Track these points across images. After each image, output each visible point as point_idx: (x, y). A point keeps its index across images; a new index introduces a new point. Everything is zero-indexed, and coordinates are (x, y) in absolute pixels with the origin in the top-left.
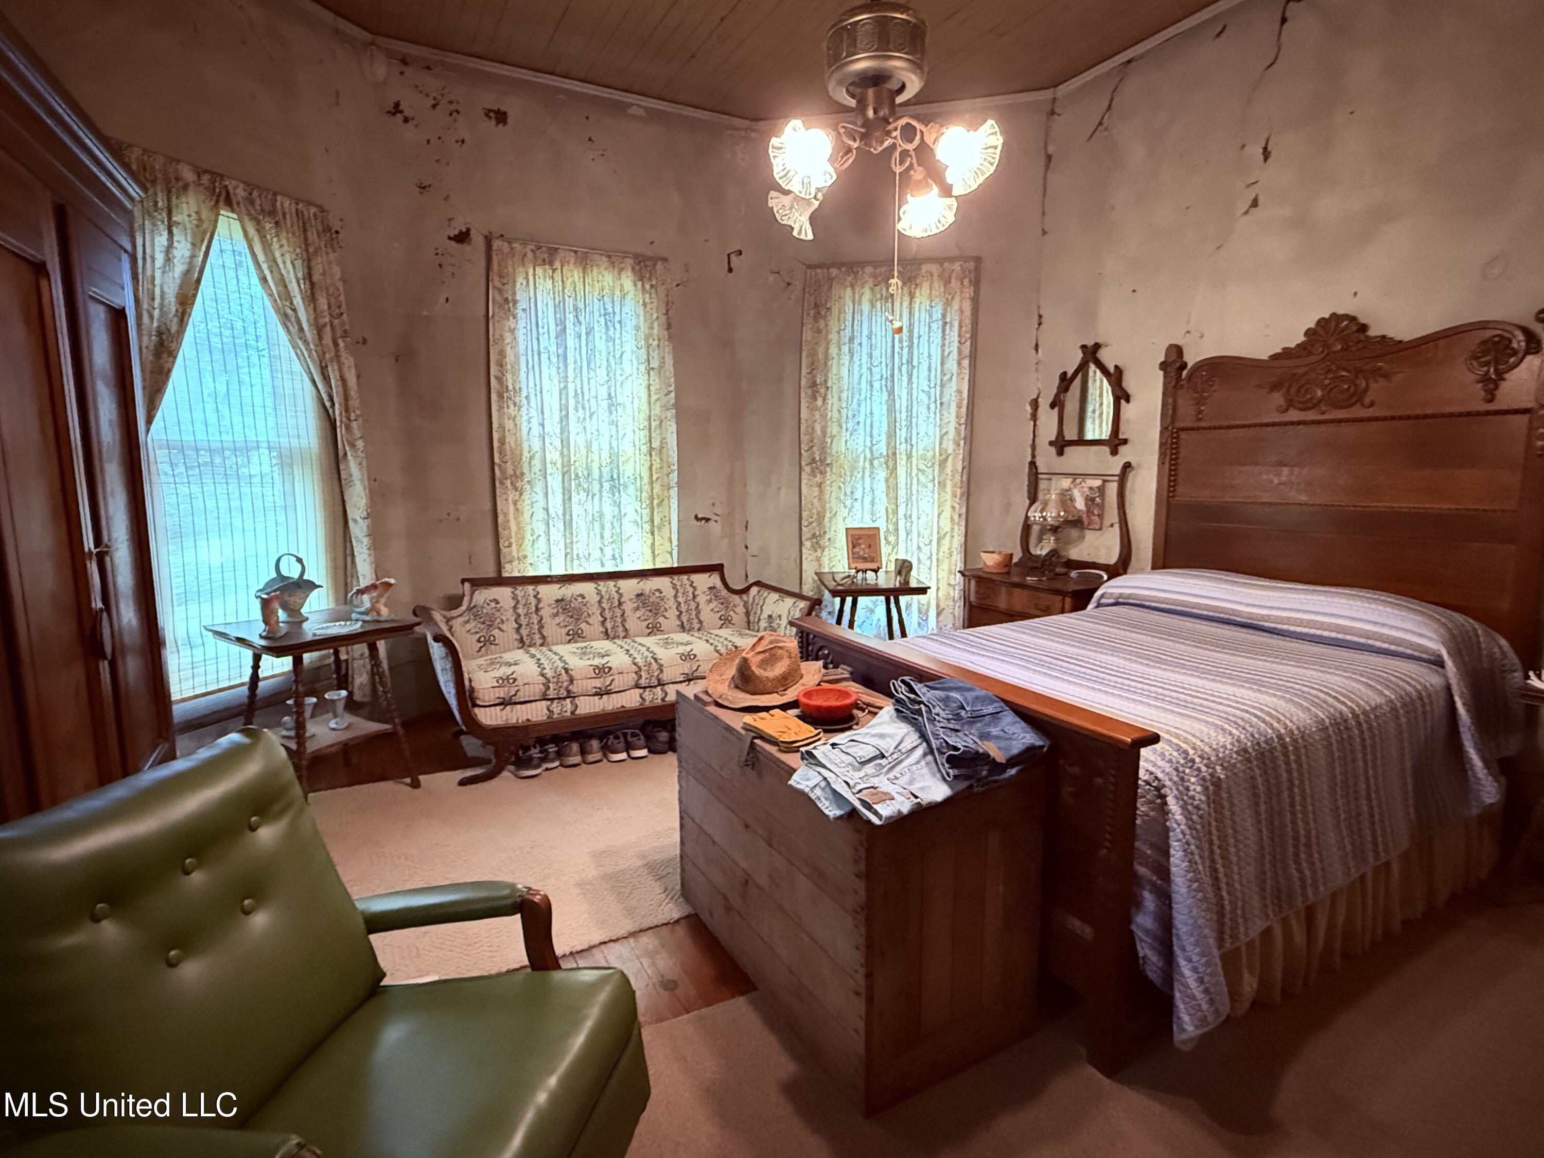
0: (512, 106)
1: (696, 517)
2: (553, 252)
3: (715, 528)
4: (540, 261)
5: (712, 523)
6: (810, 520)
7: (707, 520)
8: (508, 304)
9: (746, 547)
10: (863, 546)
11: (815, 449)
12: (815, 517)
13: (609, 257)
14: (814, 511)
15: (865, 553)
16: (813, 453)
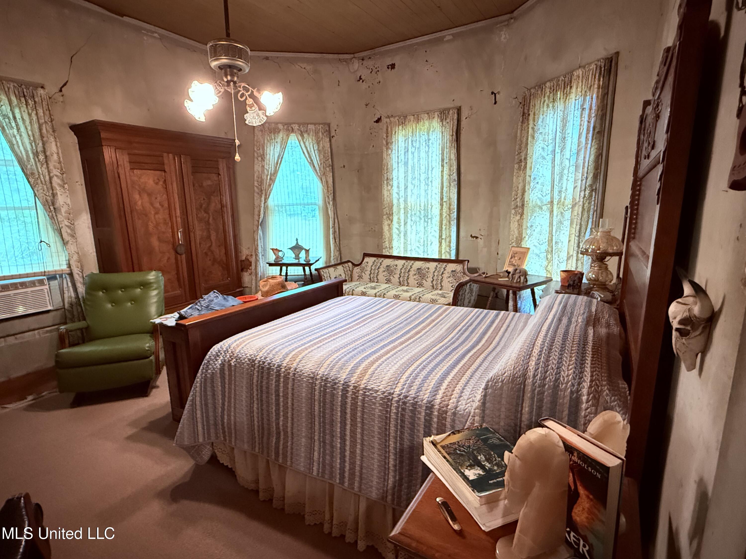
0: (397, 60)
1: (471, 236)
2: (405, 117)
3: (480, 242)
4: (400, 123)
5: (479, 240)
6: (512, 241)
7: (477, 238)
8: (388, 144)
9: (498, 254)
10: (516, 258)
11: (518, 200)
12: (515, 239)
13: (428, 114)
14: (515, 236)
15: (516, 262)
16: (517, 202)
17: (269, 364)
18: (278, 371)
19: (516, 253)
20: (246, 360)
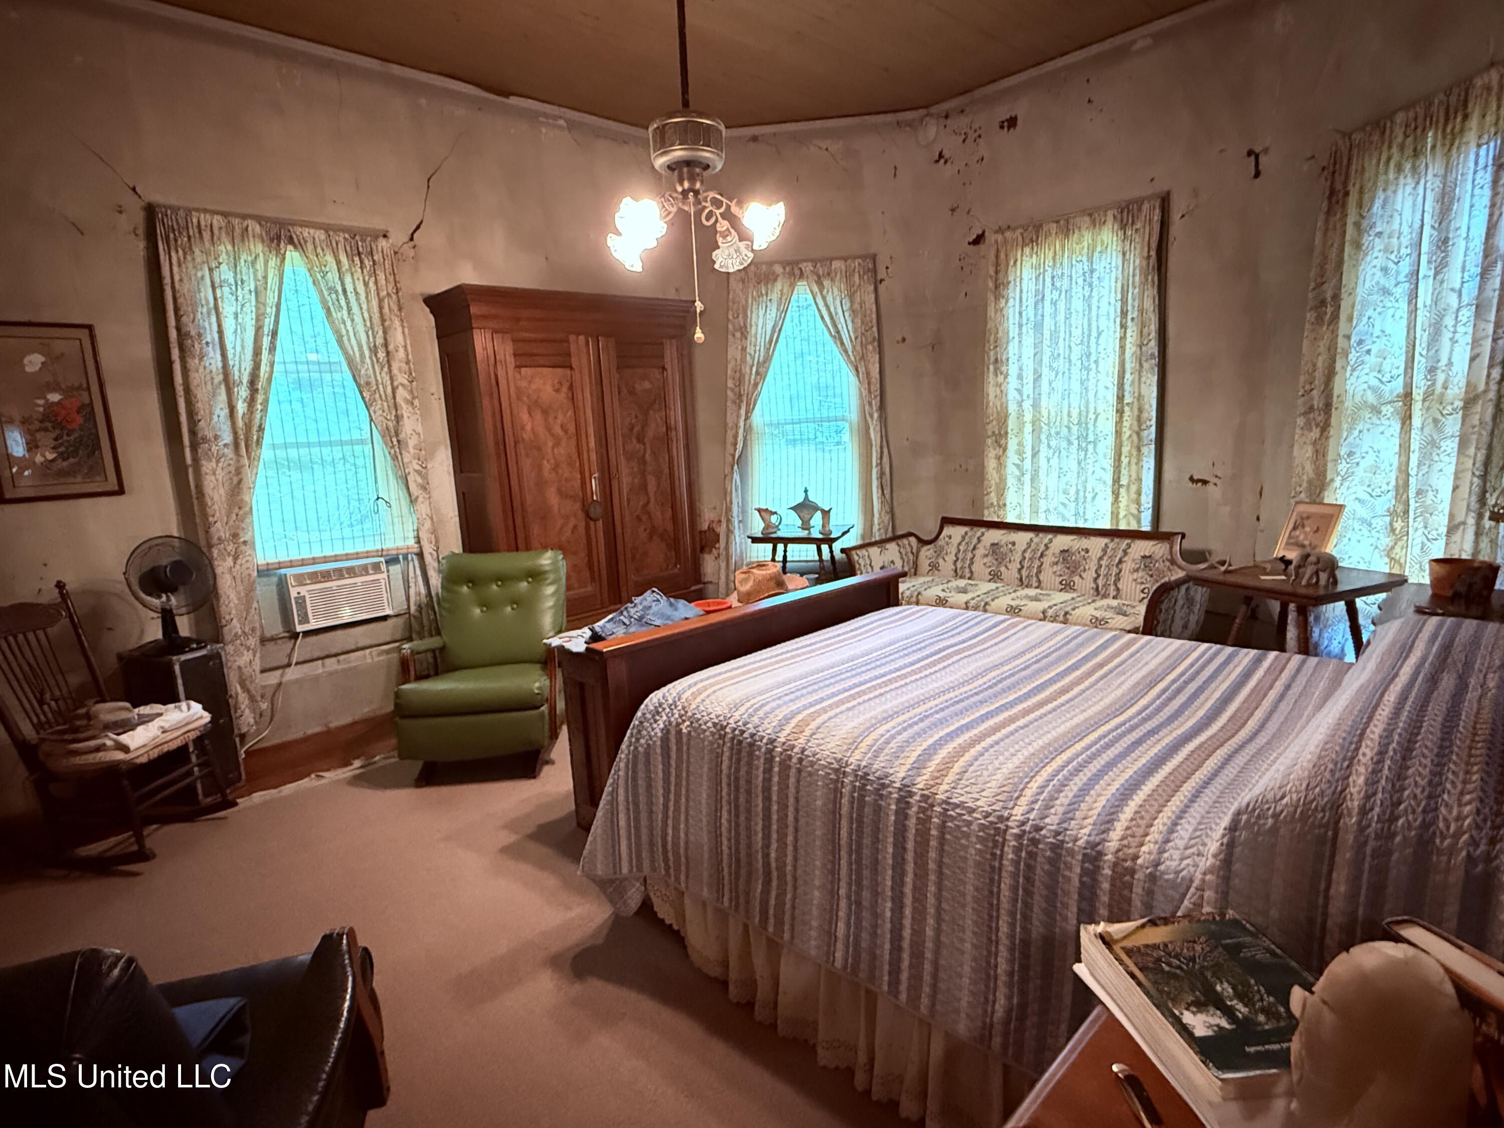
0: (1021, 109)
1: (1191, 479)
2: (1038, 228)
3: (1214, 492)
4: (1027, 241)
5: (1210, 487)
6: (1298, 489)
7: (1205, 482)
8: (999, 286)
9: (1258, 519)
10: (1308, 529)
11: (1315, 392)
12: (1305, 485)
13: (1090, 215)
14: (1305, 477)
15: (1306, 538)
16: (1312, 399)
17: (752, 735)
18: (770, 752)
19: (1308, 518)
20: (710, 724)
